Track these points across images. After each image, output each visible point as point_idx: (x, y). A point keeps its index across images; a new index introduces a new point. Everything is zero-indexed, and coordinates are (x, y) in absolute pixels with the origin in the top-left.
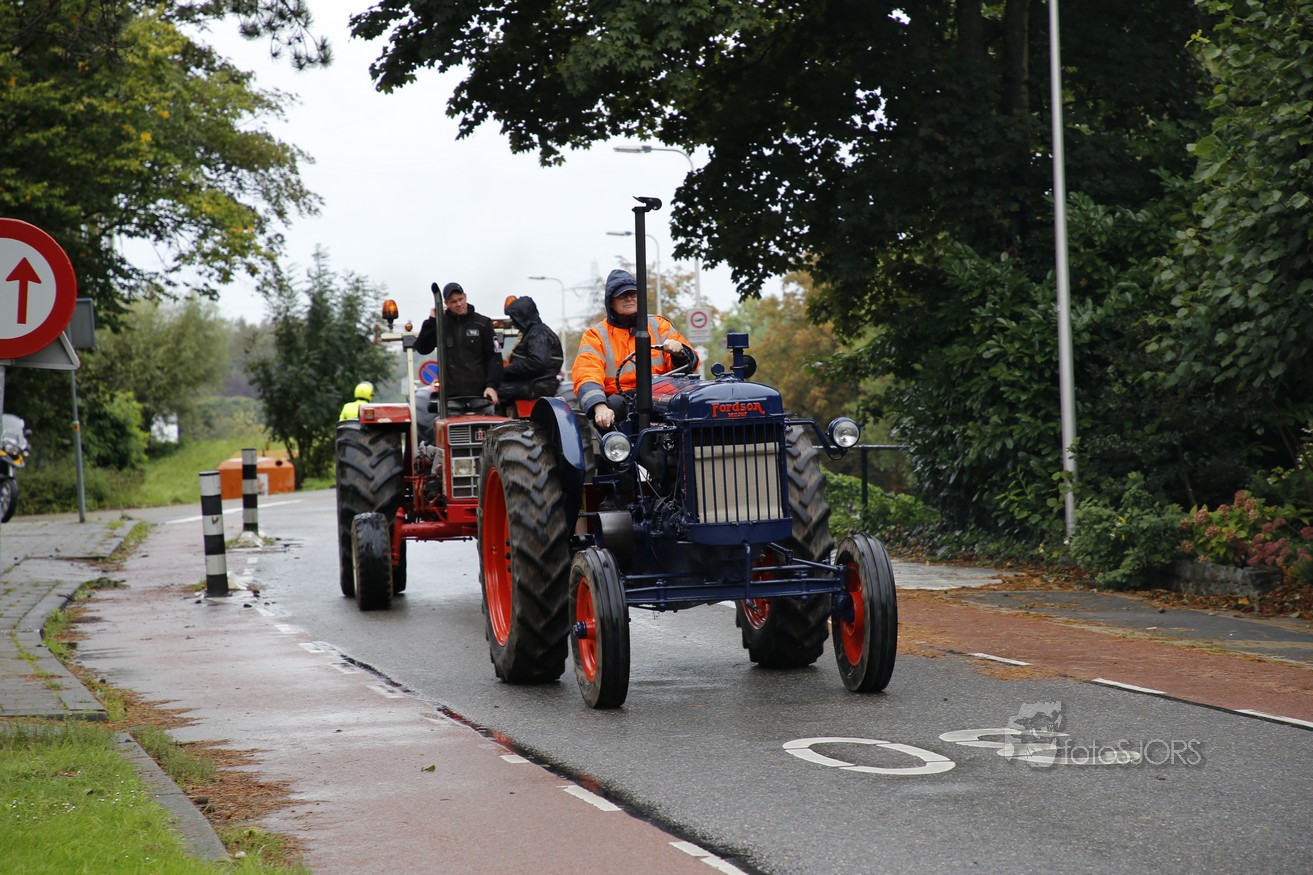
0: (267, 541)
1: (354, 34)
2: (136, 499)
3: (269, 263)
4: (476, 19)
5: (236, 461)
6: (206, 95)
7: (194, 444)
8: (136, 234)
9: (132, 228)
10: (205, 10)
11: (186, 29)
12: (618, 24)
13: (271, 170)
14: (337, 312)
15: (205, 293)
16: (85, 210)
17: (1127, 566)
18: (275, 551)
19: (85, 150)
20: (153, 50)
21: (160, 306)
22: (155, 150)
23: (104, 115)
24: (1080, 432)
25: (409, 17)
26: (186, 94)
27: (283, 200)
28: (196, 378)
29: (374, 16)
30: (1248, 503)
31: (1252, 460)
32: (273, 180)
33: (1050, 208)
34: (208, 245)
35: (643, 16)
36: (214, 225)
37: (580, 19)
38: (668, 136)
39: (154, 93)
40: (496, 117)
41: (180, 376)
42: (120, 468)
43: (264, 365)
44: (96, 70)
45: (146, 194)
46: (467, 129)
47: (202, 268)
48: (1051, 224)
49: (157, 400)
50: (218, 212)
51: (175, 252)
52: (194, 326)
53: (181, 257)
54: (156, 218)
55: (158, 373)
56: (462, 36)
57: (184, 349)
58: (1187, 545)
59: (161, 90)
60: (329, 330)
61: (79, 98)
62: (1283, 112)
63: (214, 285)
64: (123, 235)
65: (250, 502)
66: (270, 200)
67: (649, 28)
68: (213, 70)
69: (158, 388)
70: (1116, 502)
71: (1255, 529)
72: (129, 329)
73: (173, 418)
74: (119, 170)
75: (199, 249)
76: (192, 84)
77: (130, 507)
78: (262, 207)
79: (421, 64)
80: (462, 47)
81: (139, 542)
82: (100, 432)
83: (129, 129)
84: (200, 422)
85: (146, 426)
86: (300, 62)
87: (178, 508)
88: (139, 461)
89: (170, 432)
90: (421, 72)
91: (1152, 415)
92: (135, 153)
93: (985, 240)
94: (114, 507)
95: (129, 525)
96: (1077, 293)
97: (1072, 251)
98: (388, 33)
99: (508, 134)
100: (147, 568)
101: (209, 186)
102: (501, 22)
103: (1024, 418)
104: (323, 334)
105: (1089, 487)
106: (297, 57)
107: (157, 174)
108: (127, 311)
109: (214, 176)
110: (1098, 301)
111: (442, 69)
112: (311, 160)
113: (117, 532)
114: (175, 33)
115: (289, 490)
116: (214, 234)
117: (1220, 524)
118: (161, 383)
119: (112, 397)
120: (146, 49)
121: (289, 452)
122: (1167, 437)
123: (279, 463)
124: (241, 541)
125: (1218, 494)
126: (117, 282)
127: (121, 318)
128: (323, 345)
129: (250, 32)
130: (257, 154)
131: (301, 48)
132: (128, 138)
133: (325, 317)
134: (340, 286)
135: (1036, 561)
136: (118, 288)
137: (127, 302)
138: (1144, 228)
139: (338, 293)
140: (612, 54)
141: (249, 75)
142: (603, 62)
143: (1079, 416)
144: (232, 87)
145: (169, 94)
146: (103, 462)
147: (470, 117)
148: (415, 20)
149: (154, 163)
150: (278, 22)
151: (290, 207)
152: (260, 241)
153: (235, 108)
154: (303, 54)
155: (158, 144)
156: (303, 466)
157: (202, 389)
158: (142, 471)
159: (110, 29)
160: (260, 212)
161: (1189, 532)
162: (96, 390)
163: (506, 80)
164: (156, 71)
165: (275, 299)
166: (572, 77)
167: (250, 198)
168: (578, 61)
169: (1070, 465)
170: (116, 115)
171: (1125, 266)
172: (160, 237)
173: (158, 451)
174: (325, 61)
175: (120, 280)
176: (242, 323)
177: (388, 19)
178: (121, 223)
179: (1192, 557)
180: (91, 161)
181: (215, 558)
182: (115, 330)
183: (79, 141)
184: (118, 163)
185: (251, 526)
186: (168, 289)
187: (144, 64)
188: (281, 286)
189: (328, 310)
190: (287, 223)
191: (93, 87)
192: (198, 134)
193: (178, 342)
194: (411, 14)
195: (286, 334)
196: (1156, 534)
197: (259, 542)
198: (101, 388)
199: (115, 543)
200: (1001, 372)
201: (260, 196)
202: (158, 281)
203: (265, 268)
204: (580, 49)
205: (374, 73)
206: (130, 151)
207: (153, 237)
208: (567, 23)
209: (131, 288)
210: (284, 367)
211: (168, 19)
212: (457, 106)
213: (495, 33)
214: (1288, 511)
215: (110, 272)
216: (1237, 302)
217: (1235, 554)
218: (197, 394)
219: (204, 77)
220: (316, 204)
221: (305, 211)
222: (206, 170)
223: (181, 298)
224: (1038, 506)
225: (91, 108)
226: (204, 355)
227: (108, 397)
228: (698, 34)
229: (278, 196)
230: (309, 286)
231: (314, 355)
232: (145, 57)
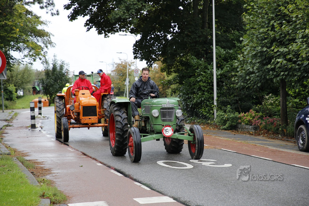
0: (44, 117)
1: (64, 9)
2: (14, 107)
3: (44, 57)
4: (91, 6)
5: (37, 100)
6: (31, 21)
7: (26, 96)
8: (15, 50)
9: (14, 49)
10: (31, 3)
11: (27, 7)
12: (121, 8)
13: (45, 38)
14: (58, 68)
15: (30, 64)
16: (4, 45)
17: (227, 125)
18: (45, 119)
19: (4, 32)
20: (20, 11)
21: (20, 66)
22: (20, 32)
23: (9, 25)
24: (218, 97)
25: (76, 5)
26: (26, 21)
27: (47, 44)
28: (27, 82)
29: (69, 5)
30: (252, 112)
31: (253, 103)
32: (45, 40)
33: (212, 50)
34: (31, 53)
35: (127, 6)
36: (32, 49)
37: (113, 7)
38: (132, 32)
39: (20, 20)
40: (95, 27)
41: (24, 81)
42: (11, 101)
43: (42, 79)
44: (7, 15)
45: (17, 42)
46: (89, 30)
47: (29, 58)
48: (213, 53)
49: (19, 86)
50: (33, 46)
51: (24, 55)
52: (27, 70)
53: (25, 56)
54: (19, 47)
55: (19, 80)
56: (88, 10)
57: (25, 76)
58: (240, 121)
59: (21, 20)
60: (57, 72)
61: (3, 21)
62: (261, 30)
63: (32, 62)
64: (12, 51)
65: (40, 108)
66: (44, 44)
67: (128, 9)
68: (32, 16)
69: (19, 84)
70: (225, 112)
71: (254, 118)
72: (13, 71)
73: (22, 90)
74: (12, 37)
75: (29, 54)
76: (28, 19)
77: (13, 109)
78: (43, 45)
79: (79, 15)
80: (88, 12)
81: (16, 117)
82: (6, 93)
83: (14, 28)
84: (28, 91)
85: (16, 92)
86: (52, 14)
87: (23, 110)
88: (15, 99)
89: (21, 93)
90: (79, 17)
91: (233, 93)
92: (15, 33)
93: (198, 56)
94: (10, 109)
95: (13, 113)
96: (218, 67)
97: (217, 58)
98: (72, 9)
99: (97, 31)
100: (17, 122)
101: (31, 41)
102: (96, 7)
103: (206, 93)
104: (55, 73)
105: (219, 108)
106: (52, 13)
107: (20, 38)
108: (13, 67)
109: (32, 39)
110: (222, 69)
111: (83, 17)
112: (53, 36)
113: (11, 114)
114: (24, 8)
115: (47, 106)
116: (32, 51)
117: (246, 116)
118: (19, 83)
119: (9, 85)
120: (18, 11)
121: (48, 98)
122: (236, 98)
123: (45, 100)
124: (38, 117)
125: (246, 110)
126: (11, 61)
127: (12, 68)
128: (55, 75)
129: (42, 8)
130: (41, 34)
131: (53, 11)
132: (14, 30)
133: (56, 69)
134: (59, 63)
135: (208, 123)
136: (11, 62)
137: (13, 65)
138: (232, 54)
139: (59, 64)
140: (120, 14)
141: (40, 17)
142: (118, 16)
143: (217, 93)
144: (37, 19)
145: (23, 21)
146: (7, 99)
147: (89, 27)
148: (78, 6)
149: (19, 36)
150: (48, 6)
151: (49, 45)
152: (42, 53)
153: (37, 24)
154: (53, 13)
155: (20, 31)
156: (51, 101)
157: (28, 84)
158: (16, 102)
159: (11, 6)
160: (42, 46)
161: (240, 118)
162: (6, 84)
163: (97, 19)
164: (20, 16)
165: (45, 65)
166: (111, 19)
167: (40, 43)
168: (113, 16)
169: (215, 104)
170: (11, 25)
171: (228, 62)
172: (20, 51)
173: (19, 97)
174: (58, 14)
175: (12, 60)
176: (37, 70)
177: (72, 6)
178: (12, 48)
179: (241, 123)
180: (6, 35)
181: (33, 120)
182: (10, 71)
183: (3, 30)
184: (12, 35)
185: (40, 114)
186: (22, 63)
187: (18, 14)
188: (47, 62)
189: (56, 68)
190: (48, 49)
191: (6, 19)
192: (29, 29)
193: (23, 74)
194: (77, 5)
195: (47, 73)
196: (233, 119)
197: (42, 117)
198: (7, 83)
199: (10, 117)
200: (201, 84)
201: (42, 43)
202: (20, 61)
203: (43, 58)
204: (113, 13)
205: (69, 17)
206: (14, 33)
207: (19, 51)
208: (110, 7)
209: (14, 62)
210: (47, 80)
211: (23, 4)
212: (86, 24)
213: (95, 9)
214: (260, 114)
215: (10, 59)
216: (251, 70)
217: (250, 123)
218: (27, 85)
219: (30, 17)
220: (54, 45)
221: (52, 46)
222: (31, 37)
223: (25, 65)
224: (209, 112)
225: (6, 23)
226: (29, 77)
227: (8, 85)
228: (138, 11)
229: (46, 43)
230: (52, 62)
231: (53, 77)
232: (18, 13)
